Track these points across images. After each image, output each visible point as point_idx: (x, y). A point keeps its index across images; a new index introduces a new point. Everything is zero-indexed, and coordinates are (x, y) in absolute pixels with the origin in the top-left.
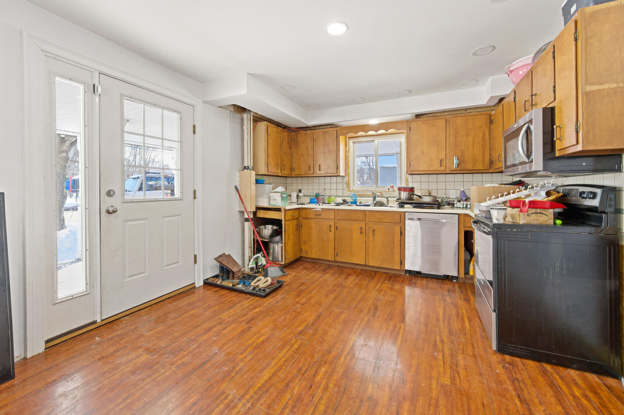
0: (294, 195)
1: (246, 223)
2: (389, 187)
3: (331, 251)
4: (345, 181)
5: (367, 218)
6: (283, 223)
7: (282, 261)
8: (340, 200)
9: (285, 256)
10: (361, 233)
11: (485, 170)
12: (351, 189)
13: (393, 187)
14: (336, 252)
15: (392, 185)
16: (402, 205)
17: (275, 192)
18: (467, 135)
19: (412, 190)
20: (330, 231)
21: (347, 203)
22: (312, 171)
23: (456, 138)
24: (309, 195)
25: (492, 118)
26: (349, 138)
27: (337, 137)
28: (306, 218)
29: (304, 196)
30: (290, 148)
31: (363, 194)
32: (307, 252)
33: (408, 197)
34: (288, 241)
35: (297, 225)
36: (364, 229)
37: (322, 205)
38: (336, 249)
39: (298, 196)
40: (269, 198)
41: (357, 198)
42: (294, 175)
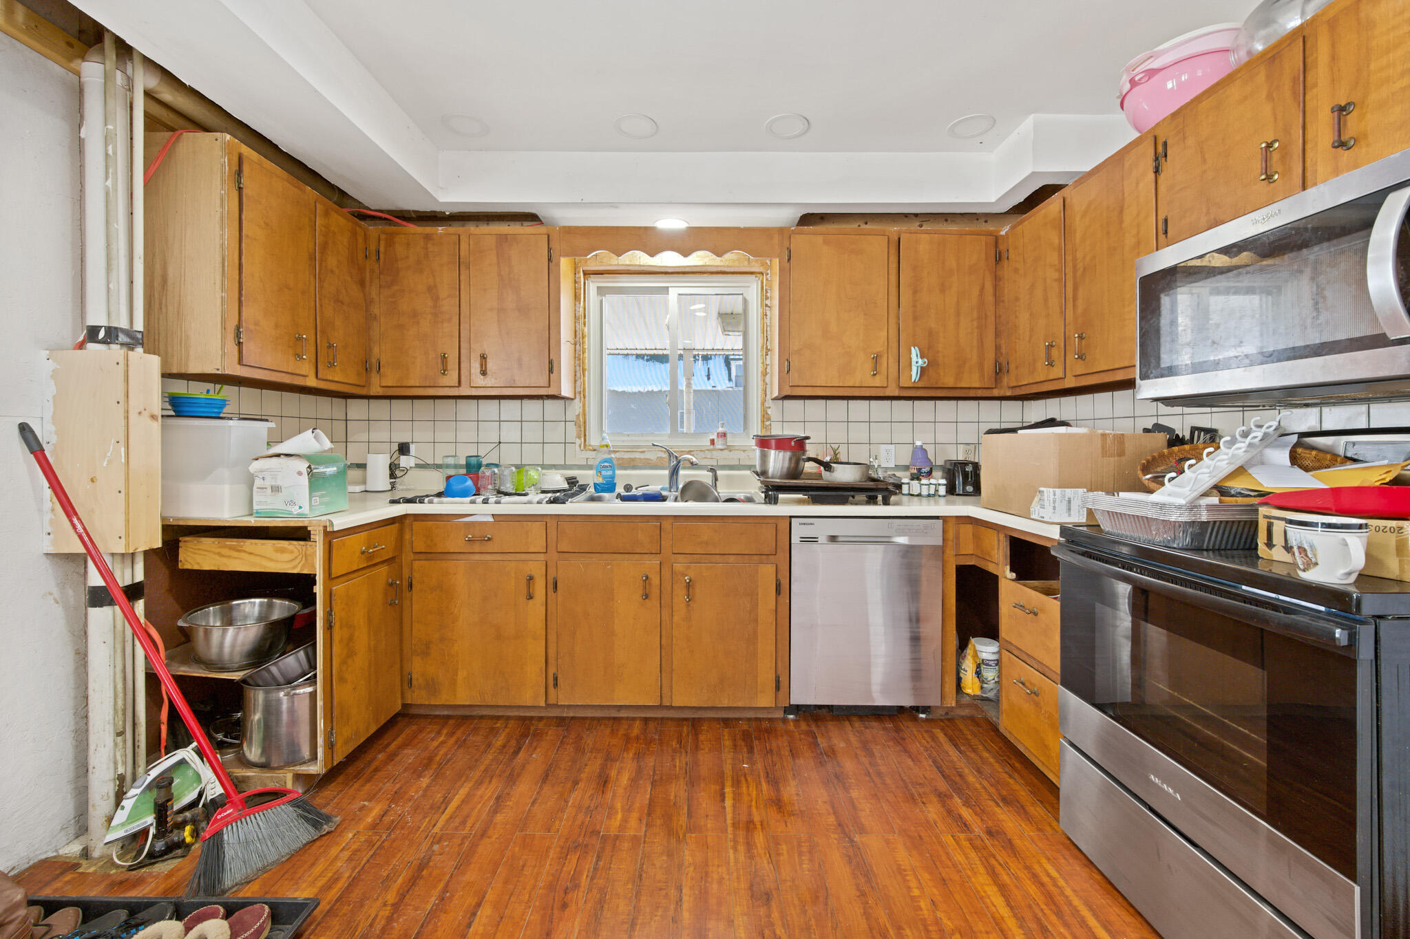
0: (379, 465)
1: (93, 612)
2: (714, 436)
3: (533, 673)
4: (571, 415)
5: (666, 543)
6: (318, 589)
7: (314, 757)
8: (557, 480)
9: (329, 734)
10: (646, 596)
11: (984, 391)
12: (594, 441)
13: (724, 435)
14: (552, 671)
15: (721, 430)
16: (773, 491)
17: (278, 455)
18: (943, 289)
19: (799, 444)
20: (530, 597)
21: (583, 488)
22: (451, 378)
23: (915, 292)
24: (438, 462)
25: (1002, 247)
26: (586, 273)
27: (550, 260)
28: (429, 555)
29: (418, 466)
30: (362, 283)
31: (633, 460)
32: (432, 686)
33: (789, 468)
34: (344, 662)
35: (391, 585)
36: (655, 581)
37: (498, 502)
38: (552, 660)
39: (393, 469)
40: (250, 481)
41: (618, 472)
42: (375, 390)
